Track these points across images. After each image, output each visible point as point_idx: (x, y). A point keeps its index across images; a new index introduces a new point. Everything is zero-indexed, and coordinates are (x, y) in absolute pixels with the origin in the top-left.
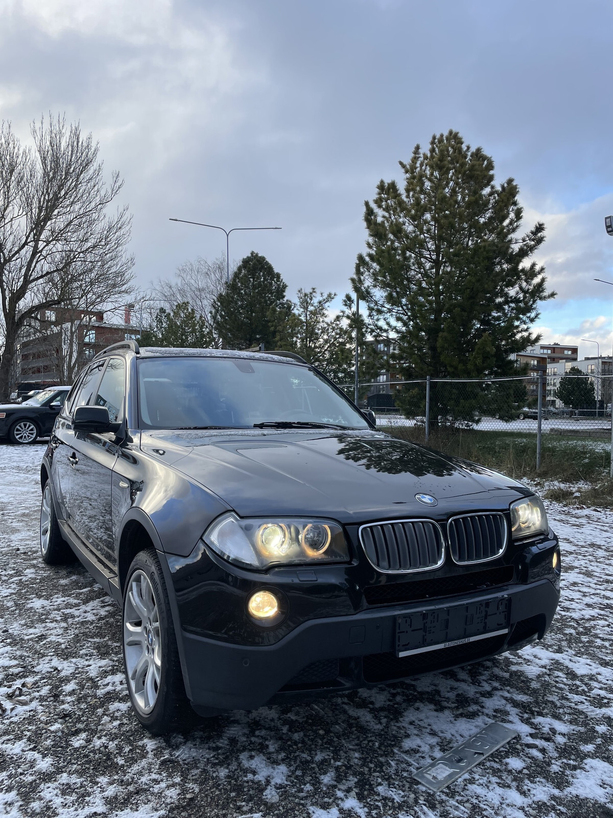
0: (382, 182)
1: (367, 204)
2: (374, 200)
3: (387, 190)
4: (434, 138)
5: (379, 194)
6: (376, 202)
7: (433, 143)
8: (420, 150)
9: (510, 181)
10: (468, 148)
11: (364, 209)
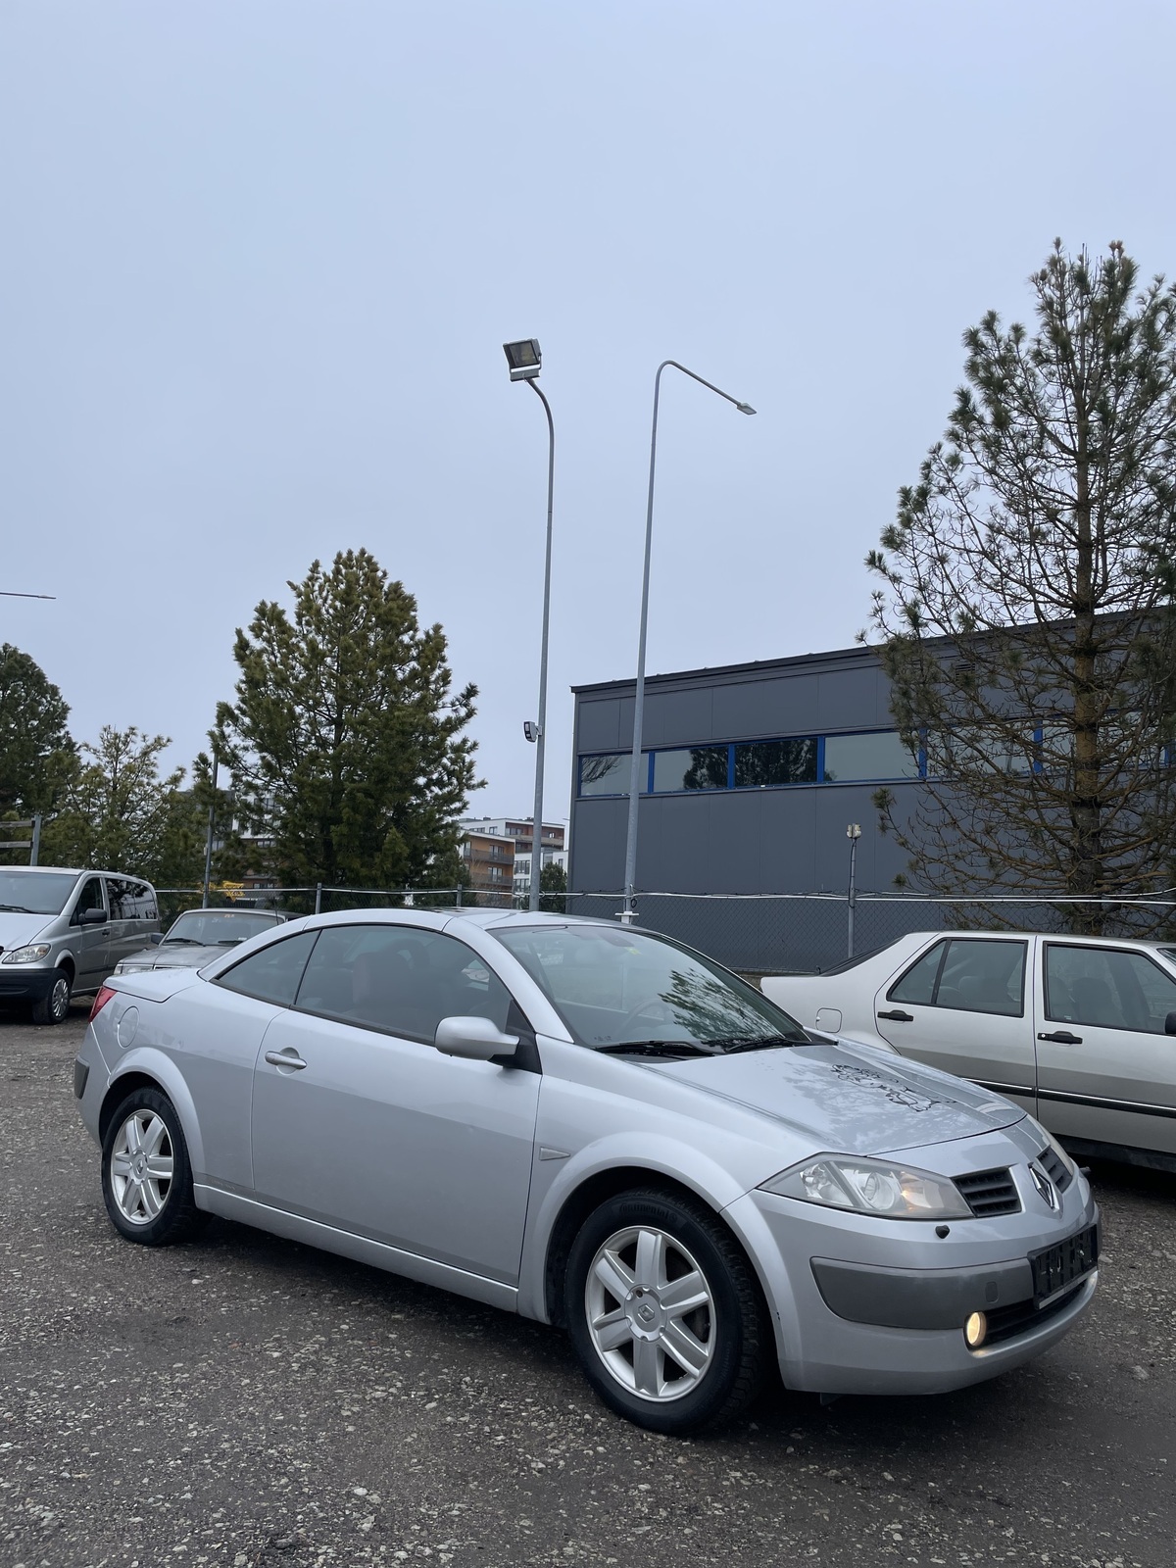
0: (263, 603)
1: (239, 633)
2: (250, 627)
3: (268, 615)
4: (339, 555)
5: (258, 620)
6: (252, 629)
7: (337, 563)
8: (319, 569)
9: (437, 628)
10: (385, 574)
11: (235, 640)
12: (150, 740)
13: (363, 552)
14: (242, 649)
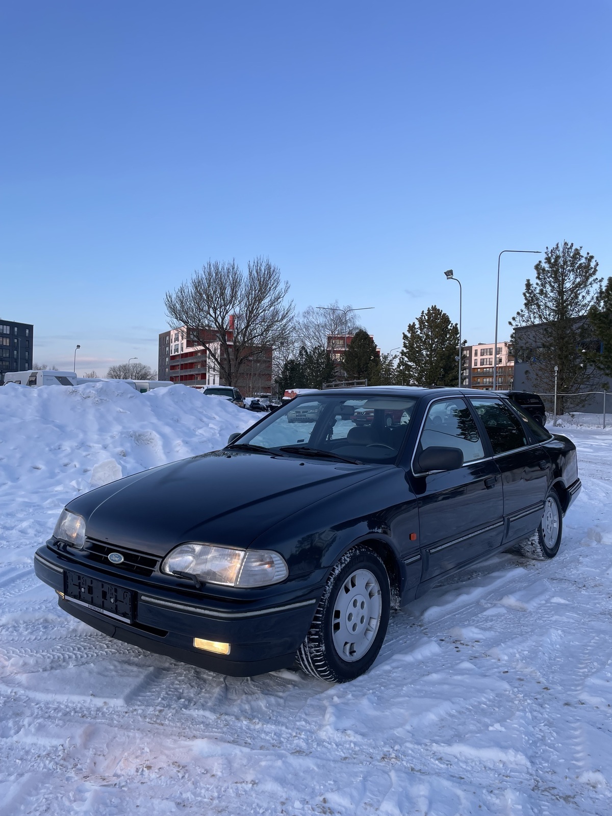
0: (410, 324)
1: (403, 333)
3: (412, 328)
4: (429, 308)
5: (409, 328)
6: (408, 331)
8: (424, 313)
9: (456, 325)
10: (442, 311)
11: (403, 335)
12: (394, 356)
13: (435, 306)
14: (405, 337)
